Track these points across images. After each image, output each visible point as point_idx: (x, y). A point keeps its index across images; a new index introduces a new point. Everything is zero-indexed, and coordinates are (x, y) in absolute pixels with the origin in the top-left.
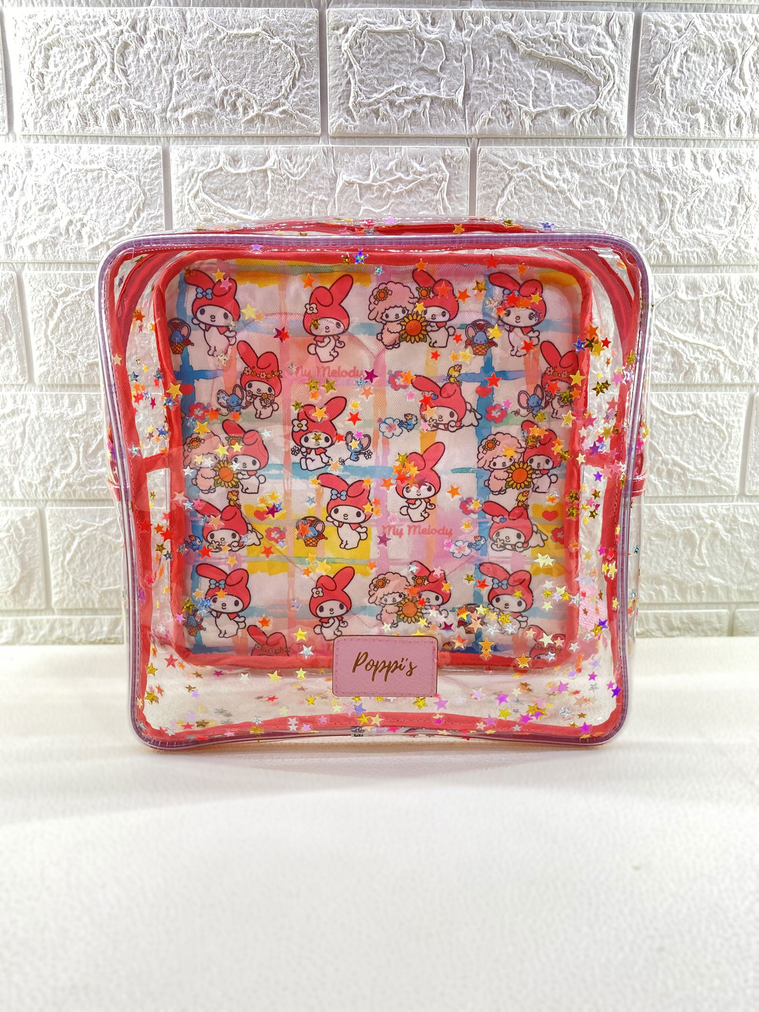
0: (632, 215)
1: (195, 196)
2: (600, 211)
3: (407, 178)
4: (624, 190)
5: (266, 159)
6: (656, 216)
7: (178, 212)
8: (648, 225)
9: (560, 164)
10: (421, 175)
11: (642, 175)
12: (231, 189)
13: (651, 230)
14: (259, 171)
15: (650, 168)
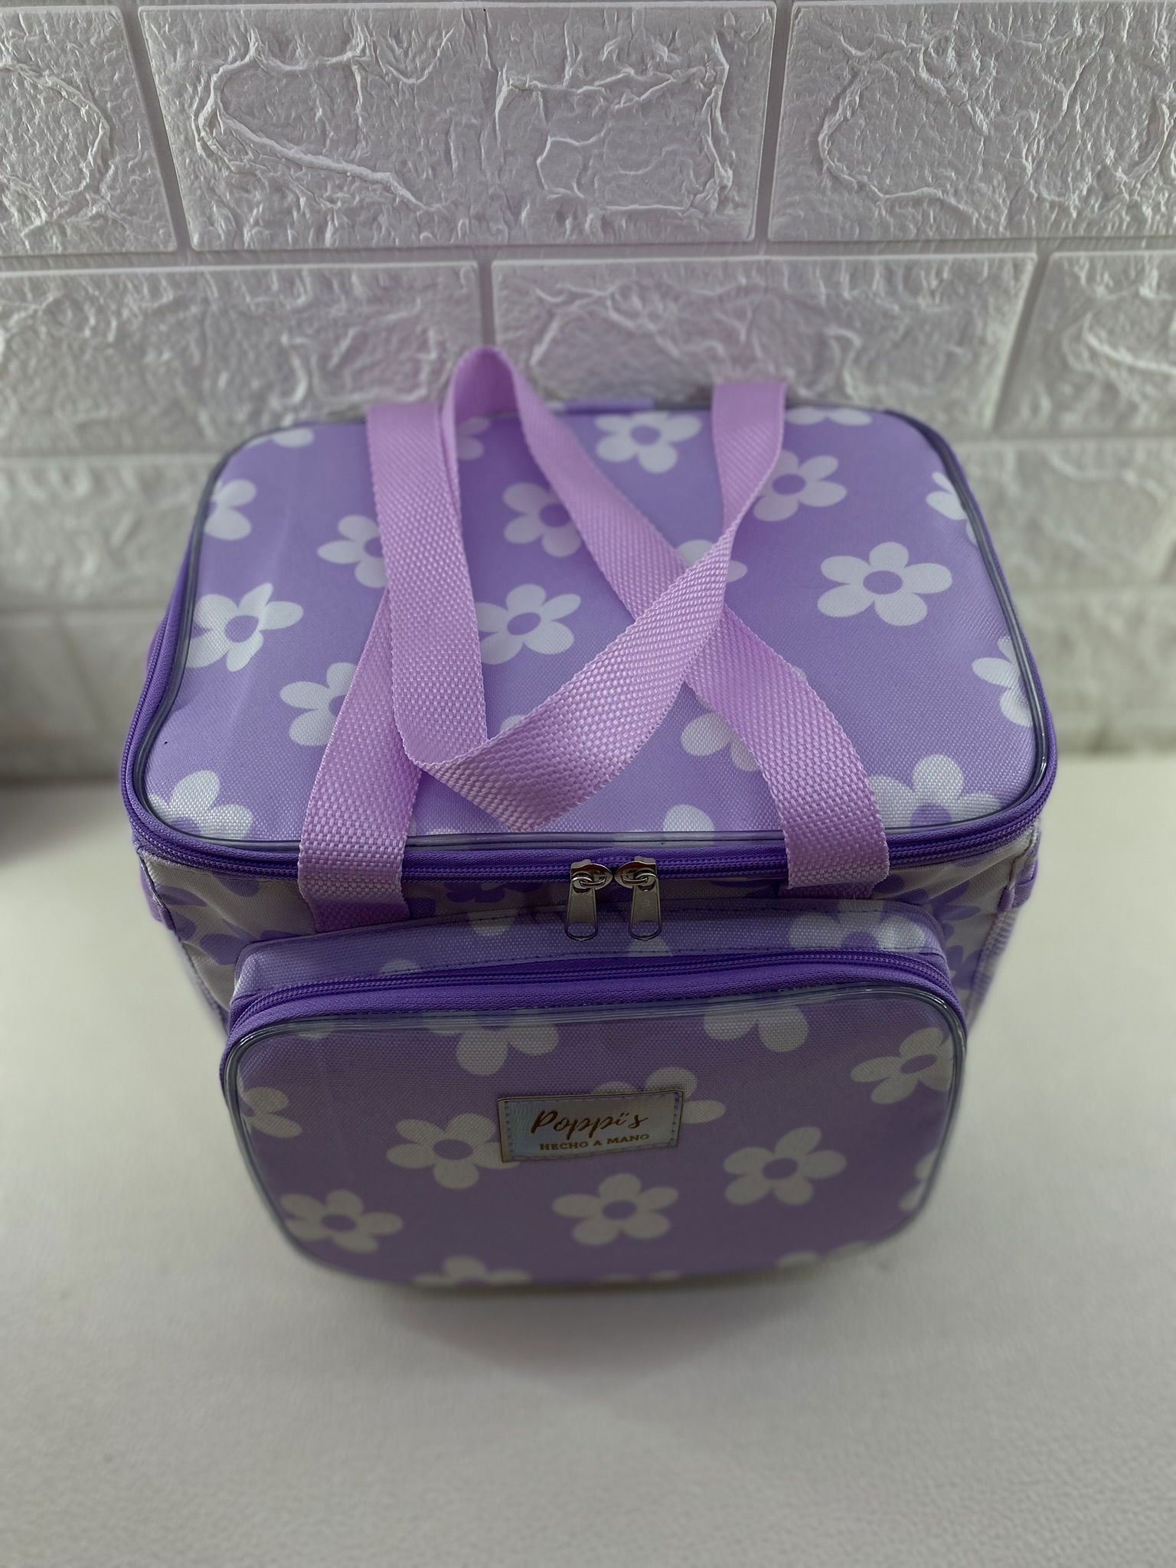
0: (1089, 146)
1: (212, 122)
2: (1026, 138)
3: (640, 78)
4: (1085, 92)
5: (346, 41)
6: (1136, 146)
7: (182, 152)
8: (1116, 164)
9: (963, 41)
10: (669, 72)
11: (1127, 61)
12: (283, 104)
13: (1120, 174)
14: (335, 67)
15: (1148, 48)
